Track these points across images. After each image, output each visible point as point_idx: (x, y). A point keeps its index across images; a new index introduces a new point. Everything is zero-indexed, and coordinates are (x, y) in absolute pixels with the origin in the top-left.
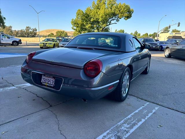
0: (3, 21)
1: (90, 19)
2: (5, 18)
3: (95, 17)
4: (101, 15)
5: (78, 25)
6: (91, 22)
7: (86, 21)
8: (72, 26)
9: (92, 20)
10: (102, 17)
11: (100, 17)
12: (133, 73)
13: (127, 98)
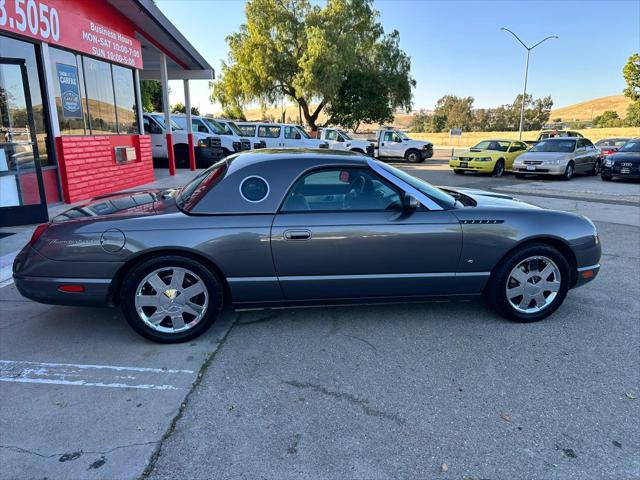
0: (408, 89)
2: (414, 83)
8: (627, 87)
12: (229, 280)
13: (189, 344)
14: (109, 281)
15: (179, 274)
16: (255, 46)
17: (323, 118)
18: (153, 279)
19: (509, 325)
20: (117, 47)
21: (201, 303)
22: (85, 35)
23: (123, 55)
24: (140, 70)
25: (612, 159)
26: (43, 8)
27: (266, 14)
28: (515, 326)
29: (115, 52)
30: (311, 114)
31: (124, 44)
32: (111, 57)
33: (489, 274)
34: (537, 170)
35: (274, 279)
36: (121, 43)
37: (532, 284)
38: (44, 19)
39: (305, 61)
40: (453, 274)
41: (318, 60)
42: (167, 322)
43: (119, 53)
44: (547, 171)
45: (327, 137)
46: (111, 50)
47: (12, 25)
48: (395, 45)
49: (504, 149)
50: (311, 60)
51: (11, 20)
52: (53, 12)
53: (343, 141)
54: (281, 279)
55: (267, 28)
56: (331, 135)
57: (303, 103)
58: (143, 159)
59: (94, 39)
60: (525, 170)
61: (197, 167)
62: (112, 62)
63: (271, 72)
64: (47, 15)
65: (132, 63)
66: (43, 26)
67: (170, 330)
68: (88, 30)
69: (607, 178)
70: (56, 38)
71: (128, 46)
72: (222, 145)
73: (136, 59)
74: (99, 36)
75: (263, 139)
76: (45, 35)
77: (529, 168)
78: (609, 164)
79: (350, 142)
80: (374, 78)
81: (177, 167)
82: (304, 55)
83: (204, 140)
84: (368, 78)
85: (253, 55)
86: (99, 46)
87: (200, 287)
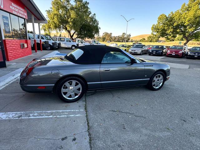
0: (98, 30)
1: (173, 23)
2: (100, 28)
3: (179, 21)
4: (188, 19)
5: (159, 30)
6: (174, 26)
7: (168, 26)
8: (152, 32)
9: (175, 24)
10: (189, 21)
11: (186, 21)
12: (88, 83)
13: (76, 102)
14: (54, 85)
15: (74, 82)
16: (55, 14)
17: (75, 36)
18: (67, 84)
19: (152, 91)
20: (20, 12)
21: (79, 90)
22: (11, 7)
23: (22, 14)
24: (27, 19)
25: (151, 50)
27: (58, 5)
28: (154, 92)
29: (20, 13)
30: (72, 35)
32: (18, 15)
33: (149, 79)
34: (134, 52)
35: (100, 82)
36: (21, 11)
37: (158, 81)
39: (70, 20)
40: (142, 79)
41: (74, 20)
42: (70, 96)
43: (21, 14)
44: (137, 53)
45: (78, 42)
46: (18, 12)
48: (94, 18)
49: (126, 47)
50: (72, 20)
53: (83, 43)
54: (102, 82)
55: (58, 9)
56: (79, 41)
57: (69, 32)
58: (29, 47)
59: (13, 8)
60: (132, 52)
61: (43, 50)
62: (18, 16)
63: (60, 22)
65: (24, 17)
67: (71, 99)
68: (11, 5)
69: (150, 55)
71: (23, 12)
72: (49, 43)
73: (25, 16)
74: (15, 8)
75: (60, 42)
77: (133, 52)
78: (150, 51)
79: (84, 43)
80: (89, 26)
82: (70, 18)
83: (44, 42)
84: (88, 26)
85: (55, 17)
86: (15, 11)
87: (80, 86)
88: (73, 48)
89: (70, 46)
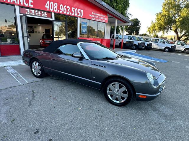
12: (43, 67)
20: (100, 18)
22: (90, 15)
23: (101, 19)
24: (107, 23)
26: (79, 10)
30: (179, 37)
31: (102, 17)
33: (100, 83)
38: (79, 12)
39: (179, 19)
40: (89, 80)
41: (184, 19)
42: (36, 73)
46: (98, 18)
47: (70, 14)
50: (181, 19)
51: (71, 13)
52: (82, 10)
56: (179, 43)
57: (177, 33)
59: (93, 16)
61: (123, 48)
62: (98, 21)
64: (80, 11)
65: (104, 21)
66: (78, 14)
68: (91, 14)
70: (82, 16)
71: (103, 17)
72: (134, 43)
73: (105, 20)
74: (94, 15)
76: (79, 16)
79: (186, 46)
81: (115, 47)
83: (128, 42)
86: (94, 18)
88: (167, 50)
89: (163, 48)
